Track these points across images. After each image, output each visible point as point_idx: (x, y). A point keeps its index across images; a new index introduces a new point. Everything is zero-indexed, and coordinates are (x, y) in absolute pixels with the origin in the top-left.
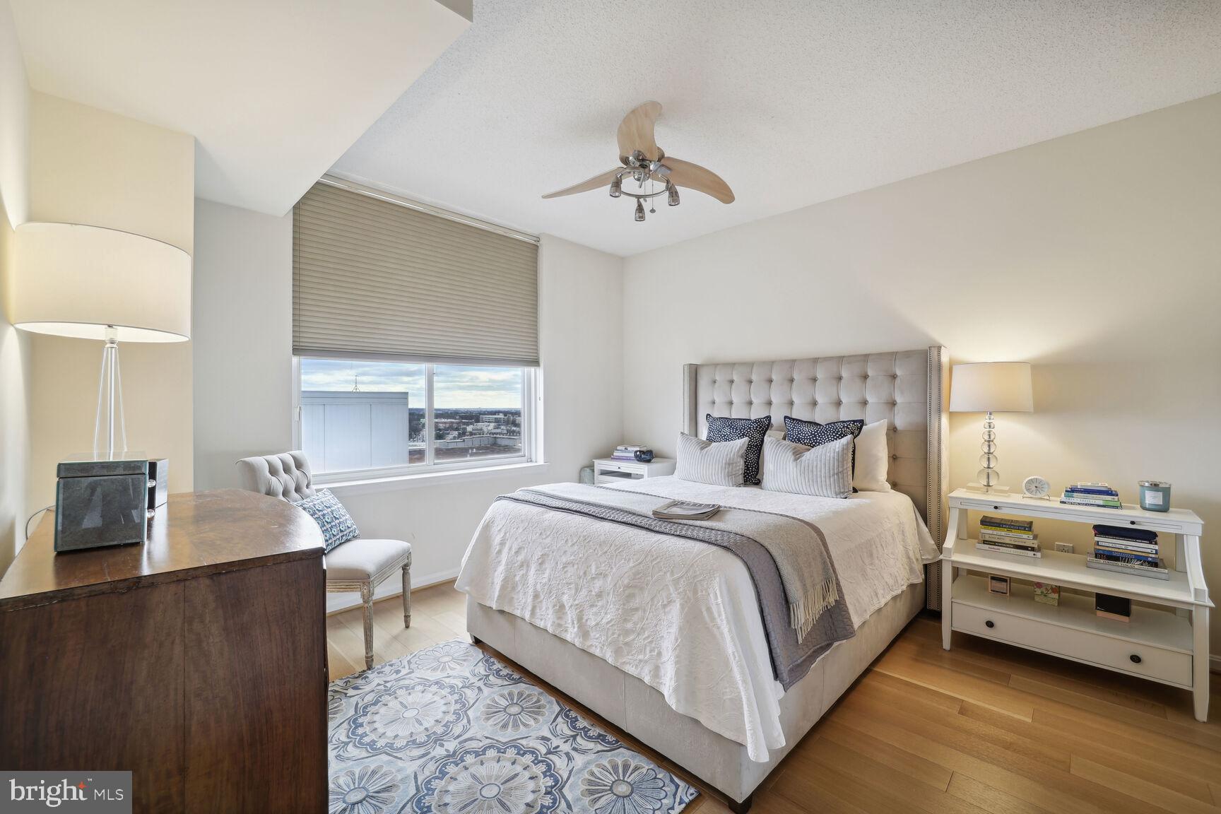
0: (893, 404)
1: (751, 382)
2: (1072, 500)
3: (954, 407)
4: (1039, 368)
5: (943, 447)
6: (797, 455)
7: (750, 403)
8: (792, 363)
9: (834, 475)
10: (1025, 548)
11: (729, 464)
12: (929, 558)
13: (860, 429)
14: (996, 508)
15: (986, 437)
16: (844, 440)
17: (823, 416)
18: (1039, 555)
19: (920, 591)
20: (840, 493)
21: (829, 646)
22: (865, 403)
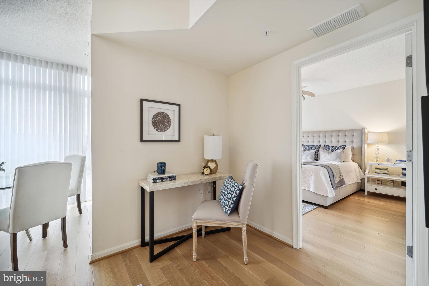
0: (353, 142)
1: (314, 136)
2: (396, 163)
3: (369, 142)
4: (389, 133)
5: (366, 152)
6: (329, 153)
7: (314, 142)
8: (326, 132)
9: (339, 157)
10: (385, 174)
11: (311, 156)
12: (362, 177)
13: (345, 147)
14: (378, 165)
15: (376, 149)
16: (341, 150)
17: (334, 144)
18: (389, 175)
19: (360, 184)
20: (340, 161)
21: (341, 186)
22: (346, 142)
